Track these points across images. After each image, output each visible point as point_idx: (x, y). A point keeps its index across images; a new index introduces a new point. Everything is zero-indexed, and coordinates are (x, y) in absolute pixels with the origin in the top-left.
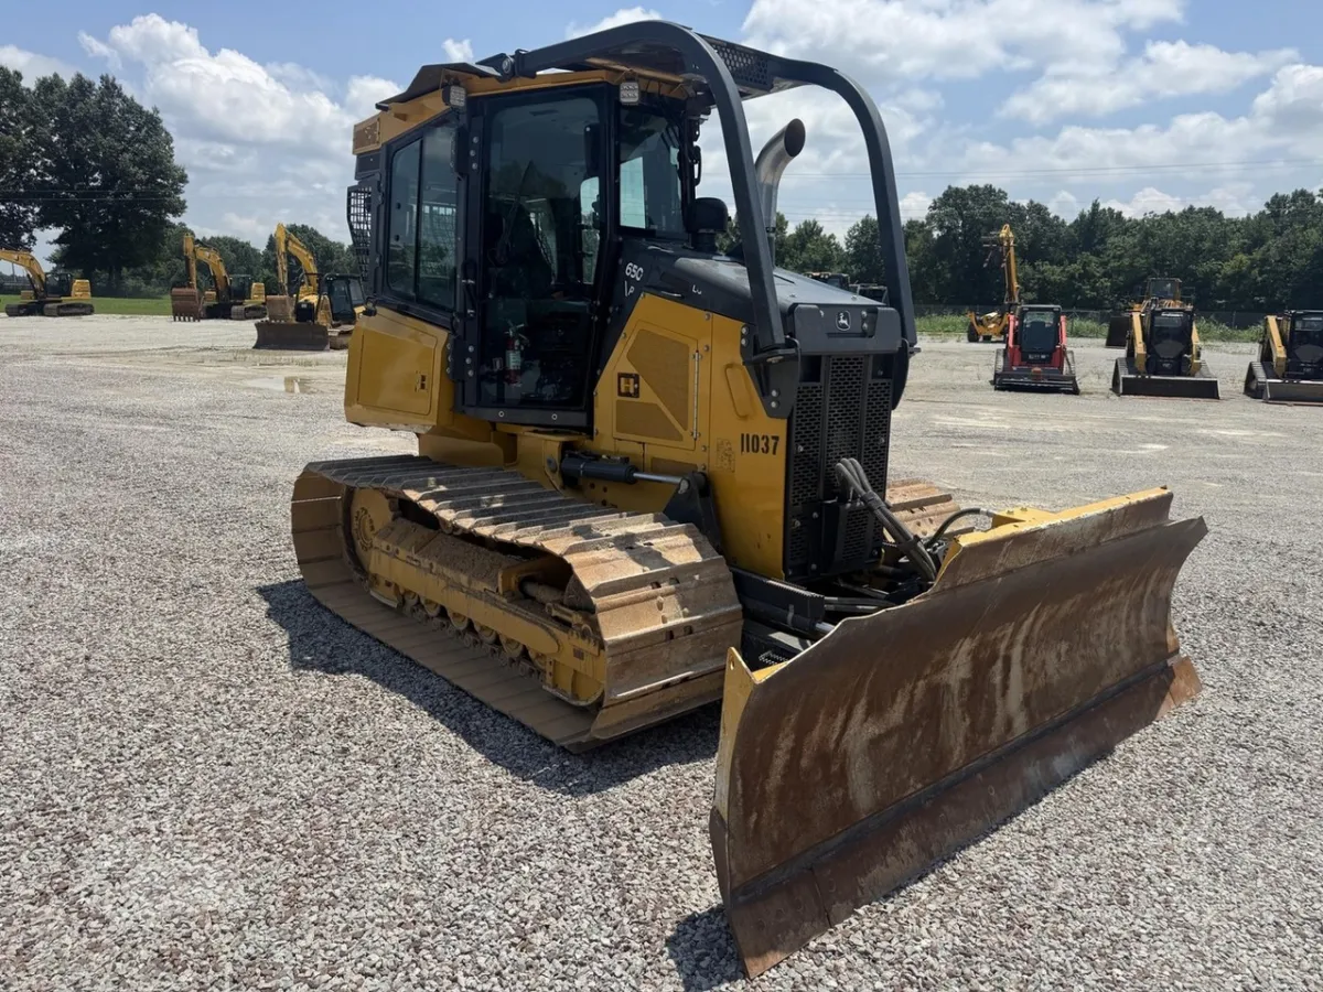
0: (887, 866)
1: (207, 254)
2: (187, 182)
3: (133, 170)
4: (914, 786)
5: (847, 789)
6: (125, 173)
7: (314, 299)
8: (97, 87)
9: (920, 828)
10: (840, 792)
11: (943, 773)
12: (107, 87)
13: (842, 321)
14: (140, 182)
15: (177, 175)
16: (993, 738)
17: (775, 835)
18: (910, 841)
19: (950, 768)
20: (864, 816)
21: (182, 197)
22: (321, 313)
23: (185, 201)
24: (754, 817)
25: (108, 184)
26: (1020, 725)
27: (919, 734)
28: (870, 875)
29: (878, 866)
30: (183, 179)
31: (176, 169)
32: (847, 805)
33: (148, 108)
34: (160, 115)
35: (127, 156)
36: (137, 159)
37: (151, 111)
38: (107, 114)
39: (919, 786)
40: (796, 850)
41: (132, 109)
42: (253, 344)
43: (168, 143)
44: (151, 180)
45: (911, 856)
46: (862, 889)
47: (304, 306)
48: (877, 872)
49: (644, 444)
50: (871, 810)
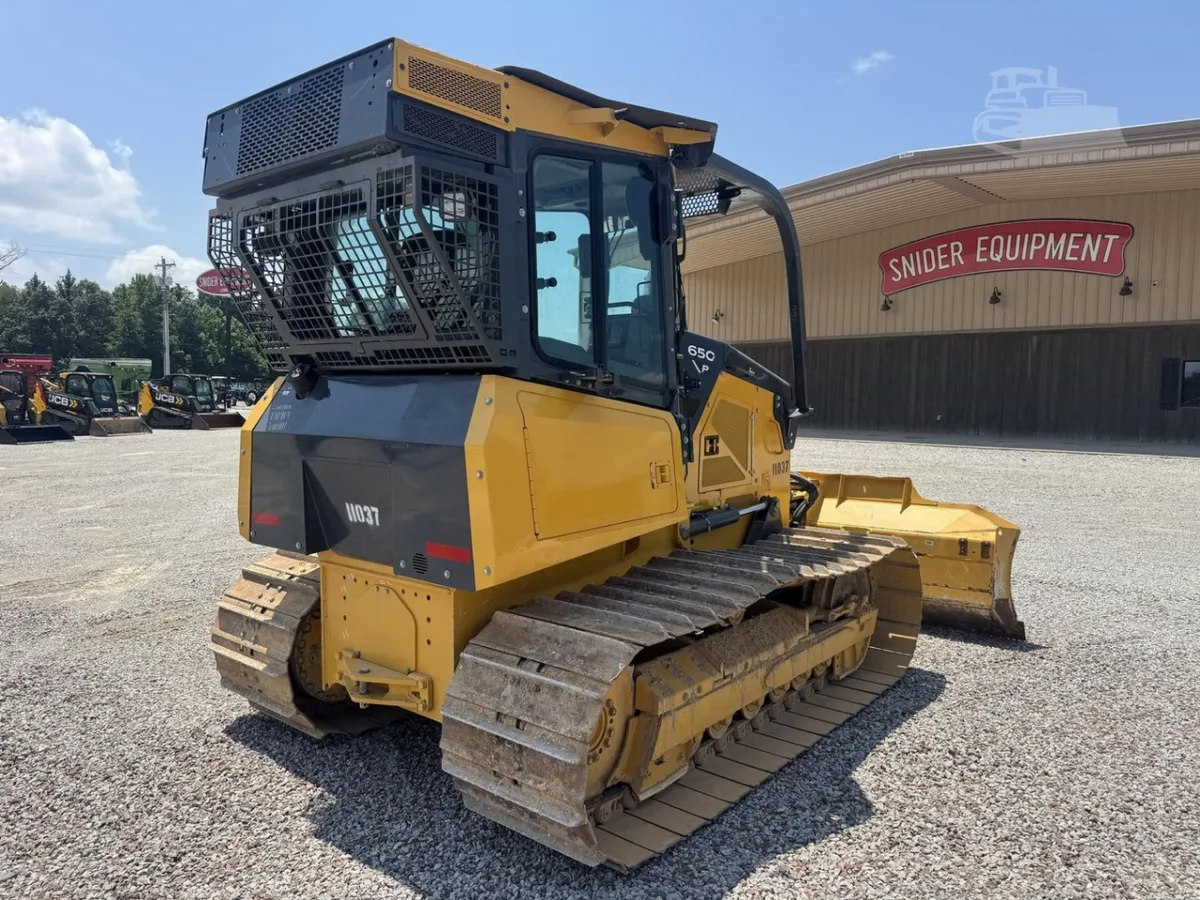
49: (720, 490)
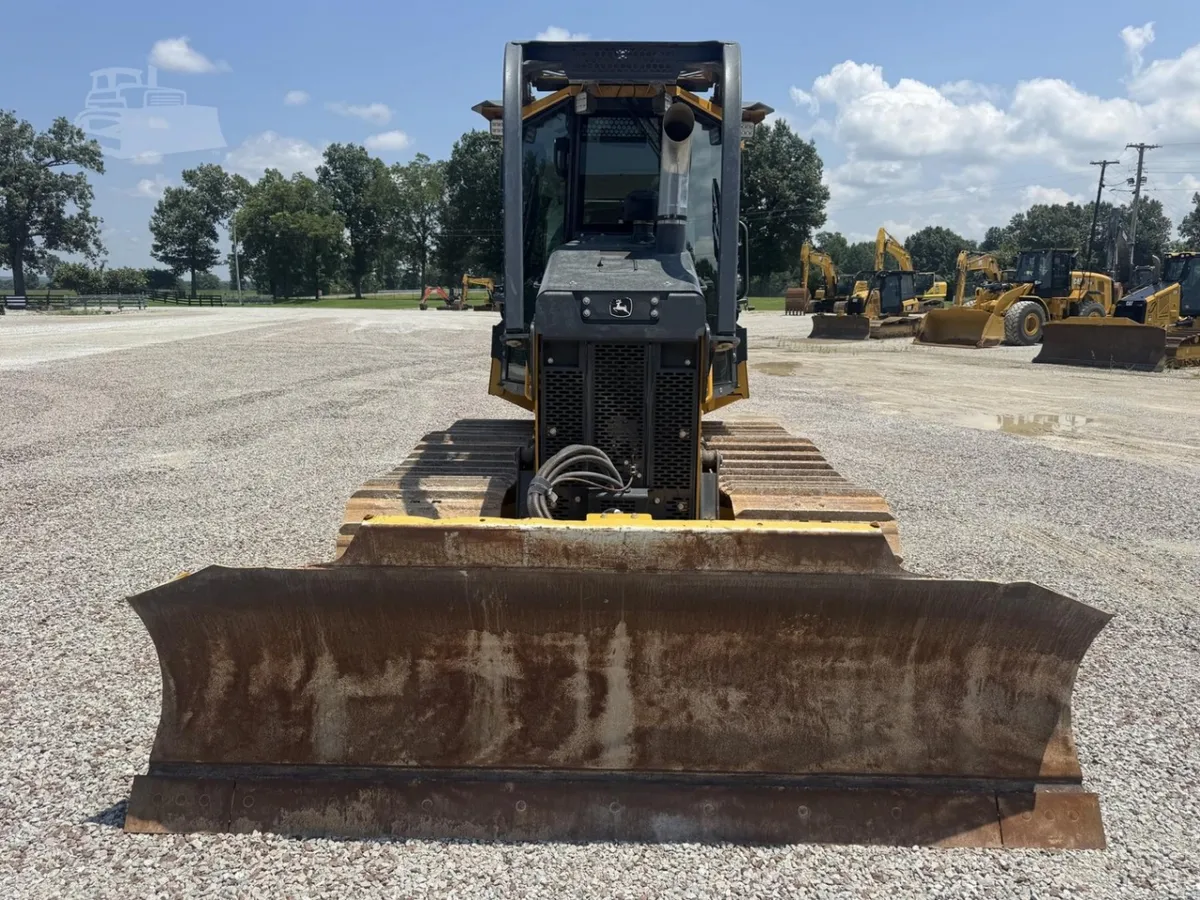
0: (324, 815)
1: (820, 258)
2: (829, 198)
3: (788, 193)
4: (404, 760)
5: (309, 731)
6: (782, 196)
7: (864, 294)
8: (772, 130)
9: (388, 801)
10: (300, 731)
11: (456, 763)
12: (778, 129)
13: (619, 308)
14: (793, 203)
15: (821, 194)
16: (559, 755)
17: (210, 738)
18: (367, 805)
19: (469, 763)
20: (323, 762)
21: (823, 211)
22: (869, 307)
23: (825, 215)
24: (189, 715)
25: (770, 205)
26: (617, 759)
27: (430, 714)
28: (297, 813)
29: (312, 809)
30: (826, 196)
31: (821, 189)
32: (305, 745)
33: (806, 141)
34: (814, 146)
35: (785, 182)
36: (793, 184)
37: (809, 143)
38: (775, 150)
39: (413, 763)
40: (227, 758)
41: (796, 143)
42: (809, 333)
43: (819, 168)
44: (802, 200)
45: (360, 819)
46: (280, 819)
47: (855, 300)
48: (309, 813)
50: (334, 760)
